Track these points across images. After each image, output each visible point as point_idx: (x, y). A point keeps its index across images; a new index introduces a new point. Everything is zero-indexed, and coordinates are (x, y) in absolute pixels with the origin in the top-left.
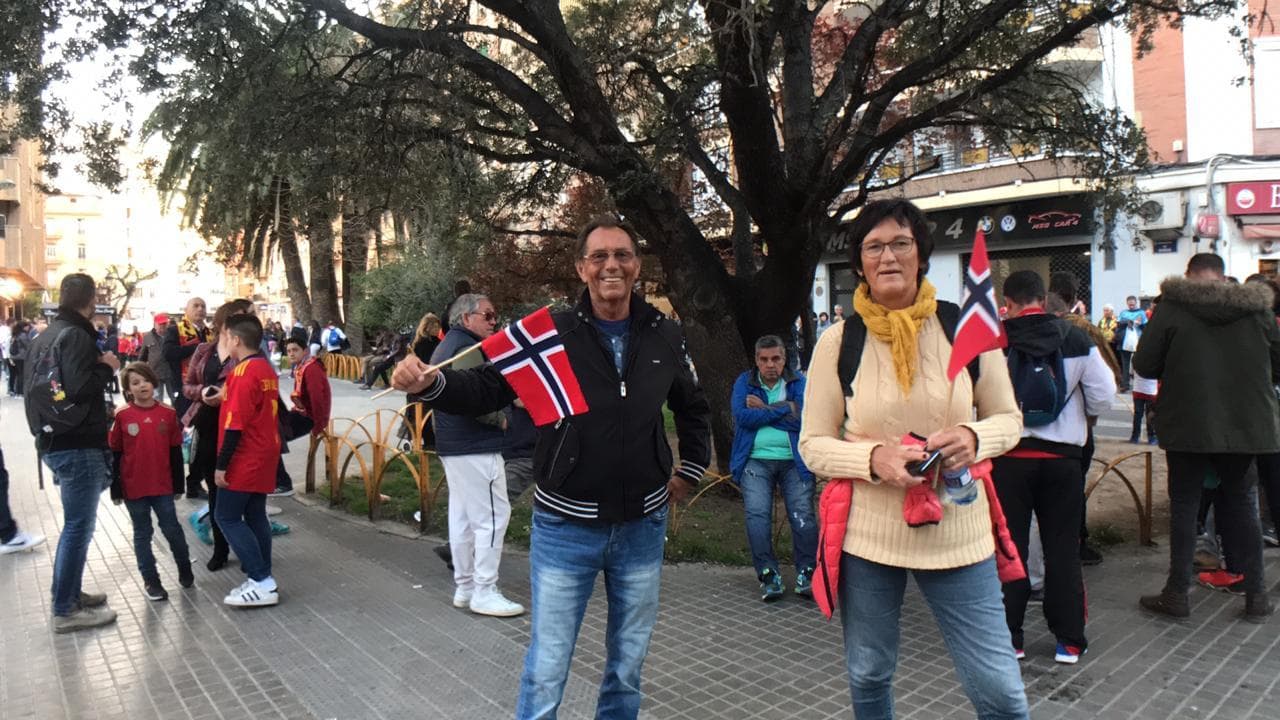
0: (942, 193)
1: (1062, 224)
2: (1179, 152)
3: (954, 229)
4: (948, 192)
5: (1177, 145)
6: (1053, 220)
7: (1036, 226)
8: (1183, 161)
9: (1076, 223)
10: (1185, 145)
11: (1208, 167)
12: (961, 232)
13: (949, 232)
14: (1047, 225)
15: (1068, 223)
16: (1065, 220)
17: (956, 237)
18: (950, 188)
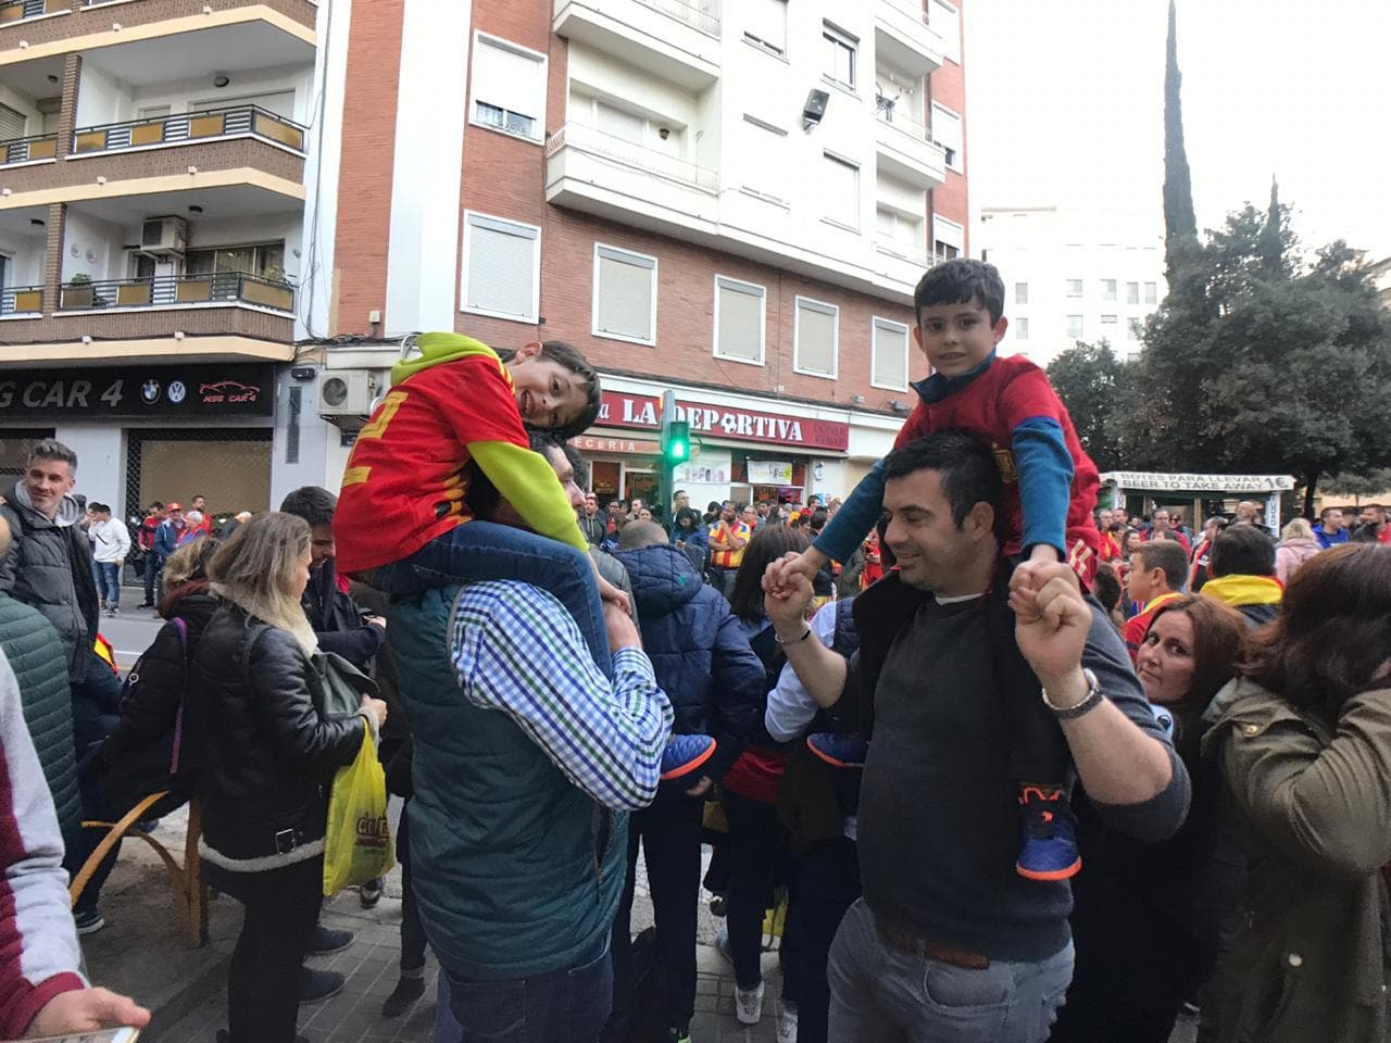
0: (87, 339)
1: (238, 399)
2: (374, 323)
3: (112, 393)
4: (94, 339)
5: (374, 316)
6: (227, 392)
7: (207, 399)
8: (379, 337)
9: (253, 399)
10: (382, 316)
11: (402, 347)
12: (119, 397)
13: (105, 397)
14: (220, 399)
15: (244, 398)
16: (242, 393)
17: (113, 404)
18: (98, 334)
